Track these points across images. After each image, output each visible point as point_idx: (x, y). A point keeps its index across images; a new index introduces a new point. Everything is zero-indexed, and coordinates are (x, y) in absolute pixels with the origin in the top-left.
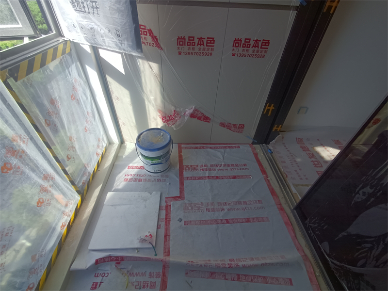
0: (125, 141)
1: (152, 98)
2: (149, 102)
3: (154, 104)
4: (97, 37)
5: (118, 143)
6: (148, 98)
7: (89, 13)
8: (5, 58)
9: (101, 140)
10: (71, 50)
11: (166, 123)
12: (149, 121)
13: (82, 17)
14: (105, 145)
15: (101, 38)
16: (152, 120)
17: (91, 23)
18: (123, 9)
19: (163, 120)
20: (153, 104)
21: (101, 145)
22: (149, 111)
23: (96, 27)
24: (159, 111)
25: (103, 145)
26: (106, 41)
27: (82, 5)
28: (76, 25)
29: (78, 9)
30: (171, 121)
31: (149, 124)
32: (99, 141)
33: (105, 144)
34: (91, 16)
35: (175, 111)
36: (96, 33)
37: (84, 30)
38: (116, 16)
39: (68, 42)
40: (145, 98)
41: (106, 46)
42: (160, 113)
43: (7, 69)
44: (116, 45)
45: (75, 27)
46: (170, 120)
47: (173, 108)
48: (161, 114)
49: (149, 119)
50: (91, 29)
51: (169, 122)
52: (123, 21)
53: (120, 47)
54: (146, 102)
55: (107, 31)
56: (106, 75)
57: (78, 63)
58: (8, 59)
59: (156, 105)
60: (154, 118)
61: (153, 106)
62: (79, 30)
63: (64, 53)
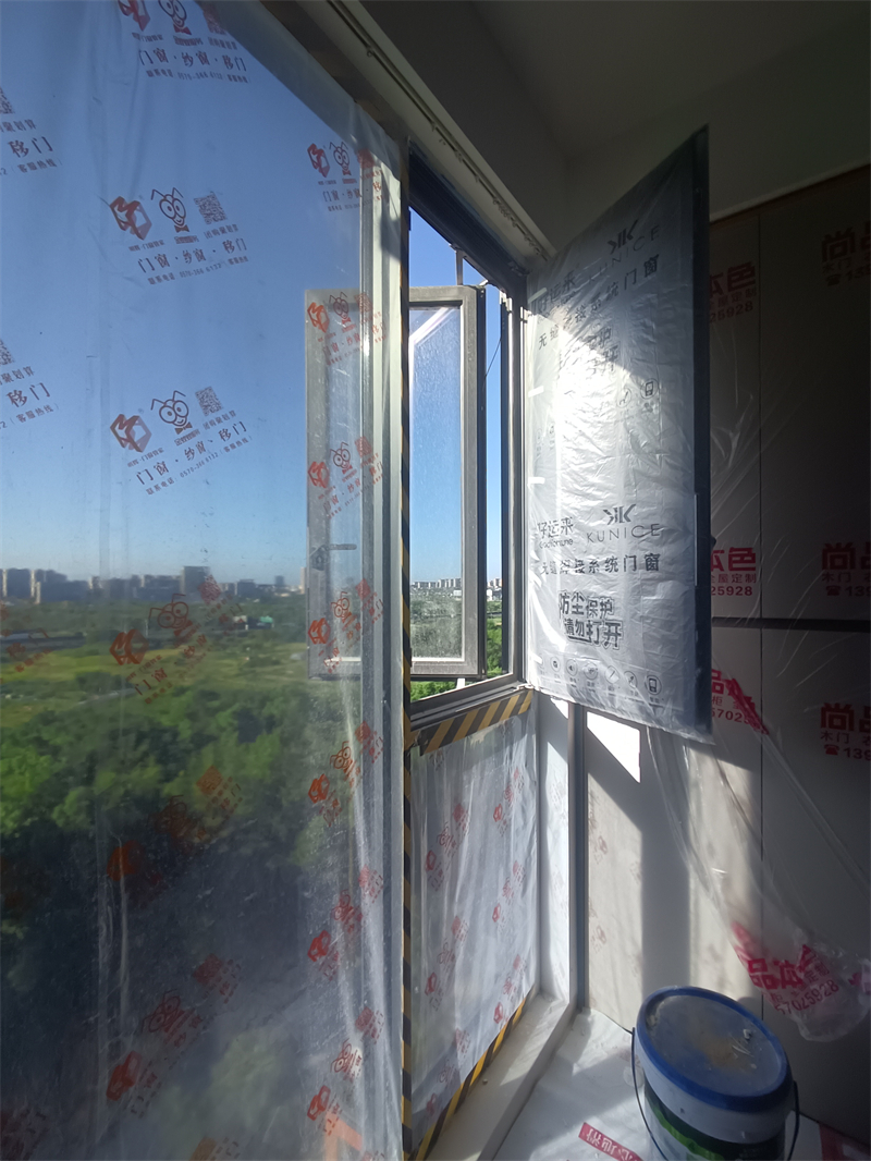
0: (592, 1003)
1: (715, 871)
2: (705, 883)
3: (722, 897)
4: (598, 688)
5: (568, 1001)
6: (701, 871)
7: (597, 642)
8: (422, 711)
9: (521, 966)
10: (529, 708)
11: (764, 990)
12: (693, 957)
13: (579, 650)
14: (525, 990)
15: (607, 692)
16: (705, 955)
17: (595, 662)
18: (677, 638)
19: (751, 970)
20: (716, 893)
21: (515, 983)
22: (697, 915)
23: (602, 668)
24: (740, 930)
25: (520, 987)
26: (617, 698)
27: (586, 629)
28: (561, 662)
29: (576, 635)
30: (789, 987)
31: (692, 968)
32: (515, 965)
33: (527, 985)
34: (599, 649)
35: (807, 950)
36: (598, 680)
37: (572, 673)
38: (657, 650)
39: (530, 692)
40: (691, 868)
41: (613, 708)
42: (740, 936)
43: (420, 730)
44: (642, 709)
45: (556, 666)
46: (784, 983)
47: (798, 937)
48: (746, 945)
49: (692, 948)
50: (591, 671)
51: (779, 991)
52: (670, 660)
53: (648, 715)
54: (693, 882)
55: (627, 678)
56: (589, 776)
57: (534, 737)
58: (427, 713)
59: (729, 903)
60: (711, 949)
61: (718, 905)
62: (562, 672)
63: (515, 712)
